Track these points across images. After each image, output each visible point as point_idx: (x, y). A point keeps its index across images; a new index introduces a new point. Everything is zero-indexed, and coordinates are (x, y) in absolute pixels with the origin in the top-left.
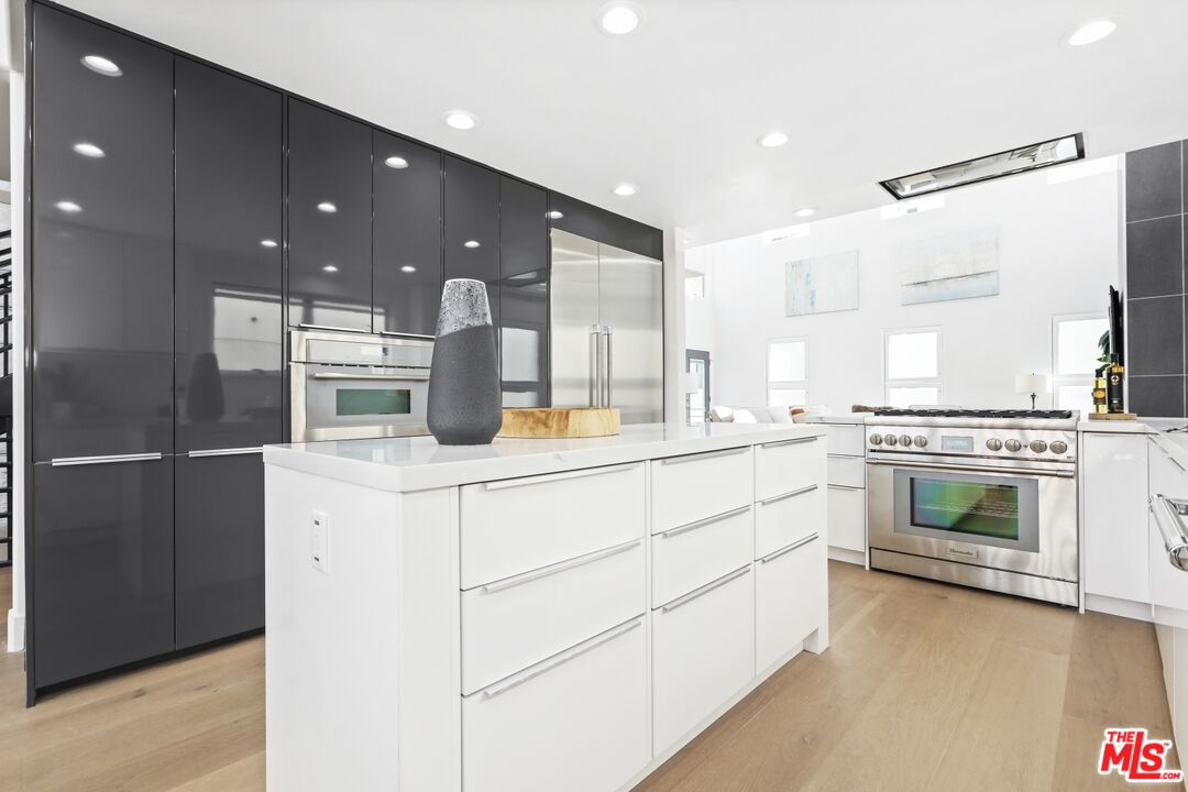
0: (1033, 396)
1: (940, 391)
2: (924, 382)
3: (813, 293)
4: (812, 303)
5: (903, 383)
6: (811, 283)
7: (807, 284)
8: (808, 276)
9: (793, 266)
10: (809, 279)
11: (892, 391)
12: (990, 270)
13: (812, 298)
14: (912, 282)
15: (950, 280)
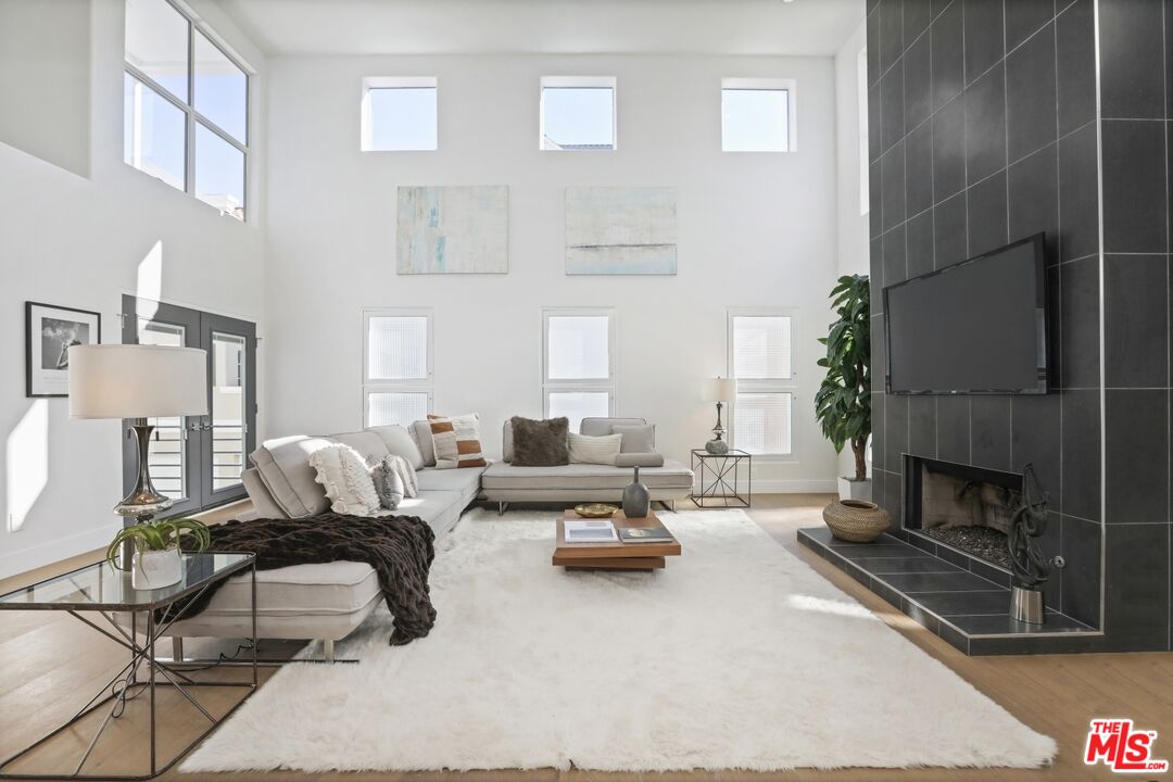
0: (719, 406)
1: (611, 398)
2: (591, 386)
3: (441, 242)
4: (440, 258)
5: (567, 386)
6: (439, 224)
7: (432, 226)
8: (434, 213)
9: (410, 194)
10: (435, 218)
11: (552, 396)
12: (668, 242)
13: (439, 249)
14: (579, 243)
15: (624, 249)
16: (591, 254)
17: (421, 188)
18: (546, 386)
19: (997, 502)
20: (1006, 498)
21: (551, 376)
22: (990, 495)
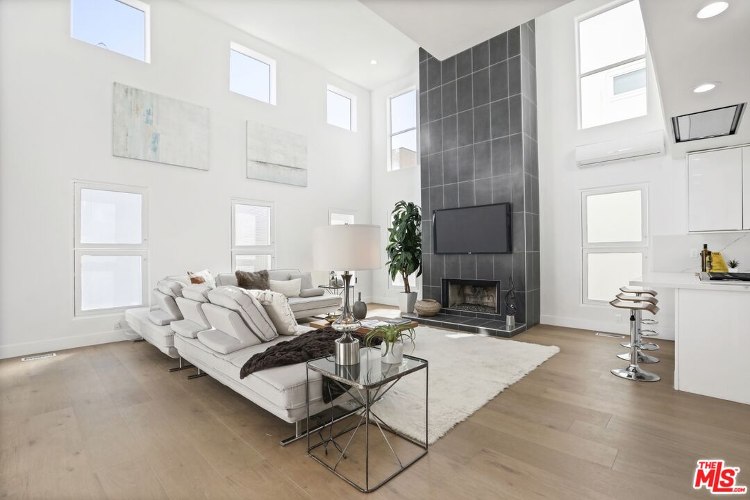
1: (272, 258)
2: (260, 250)
3: (156, 138)
4: (155, 149)
5: (247, 250)
6: (154, 124)
7: (147, 122)
8: (149, 113)
9: (127, 92)
10: (150, 117)
11: (238, 257)
12: (303, 167)
13: (154, 142)
14: (255, 158)
15: (281, 167)
16: (262, 167)
17: (137, 90)
18: (234, 250)
19: (471, 293)
20: (475, 291)
21: (238, 243)
22: (468, 291)
